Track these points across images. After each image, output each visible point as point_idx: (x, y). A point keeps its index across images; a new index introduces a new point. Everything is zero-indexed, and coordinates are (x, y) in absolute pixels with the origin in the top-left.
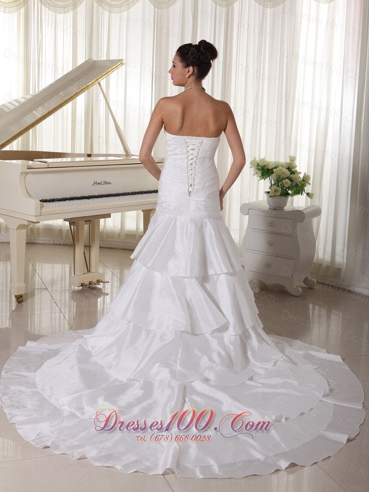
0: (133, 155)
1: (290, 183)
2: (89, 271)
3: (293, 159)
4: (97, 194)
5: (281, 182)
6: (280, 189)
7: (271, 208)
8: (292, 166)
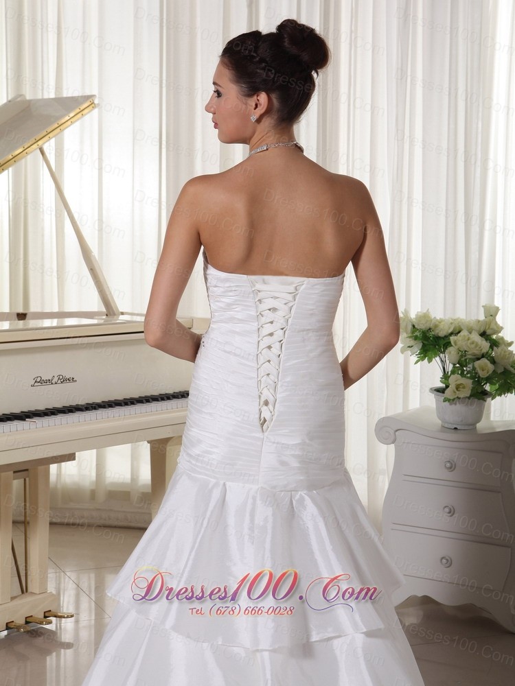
0: (122, 313)
1: (491, 367)
2: (24, 590)
3: (492, 312)
4: (42, 407)
5: (471, 366)
6: (468, 383)
7: (446, 425)
8: (492, 329)
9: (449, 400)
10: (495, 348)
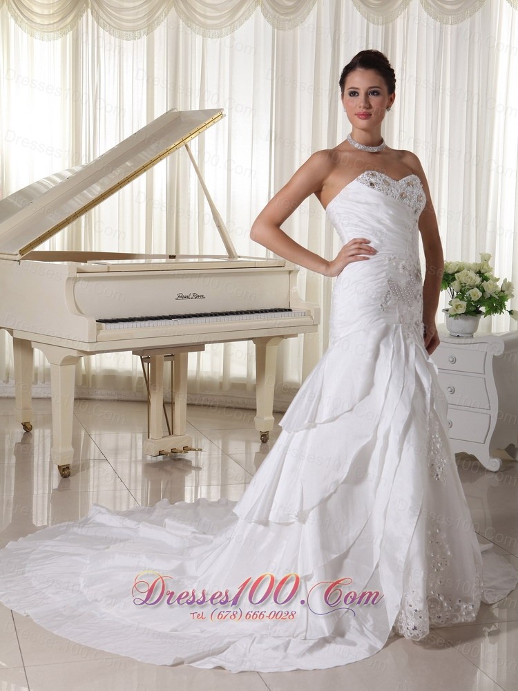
0: (239, 257)
1: (480, 294)
2: (171, 433)
3: (486, 259)
4: (183, 313)
5: (467, 293)
6: (464, 304)
7: (452, 334)
8: (485, 269)
9: (452, 316)
10: (485, 281)
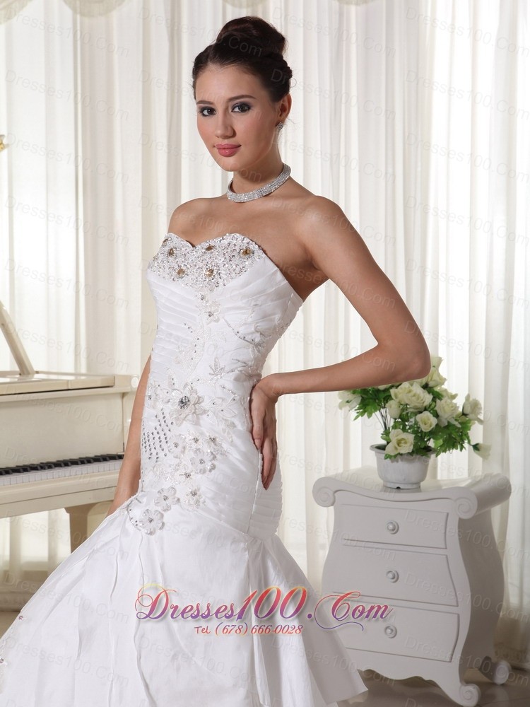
1: (434, 421)
3: (434, 363)
5: (411, 420)
6: (410, 438)
7: (389, 485)
8: (434, 380)
9: (390, 457)
10: (438, 401)
